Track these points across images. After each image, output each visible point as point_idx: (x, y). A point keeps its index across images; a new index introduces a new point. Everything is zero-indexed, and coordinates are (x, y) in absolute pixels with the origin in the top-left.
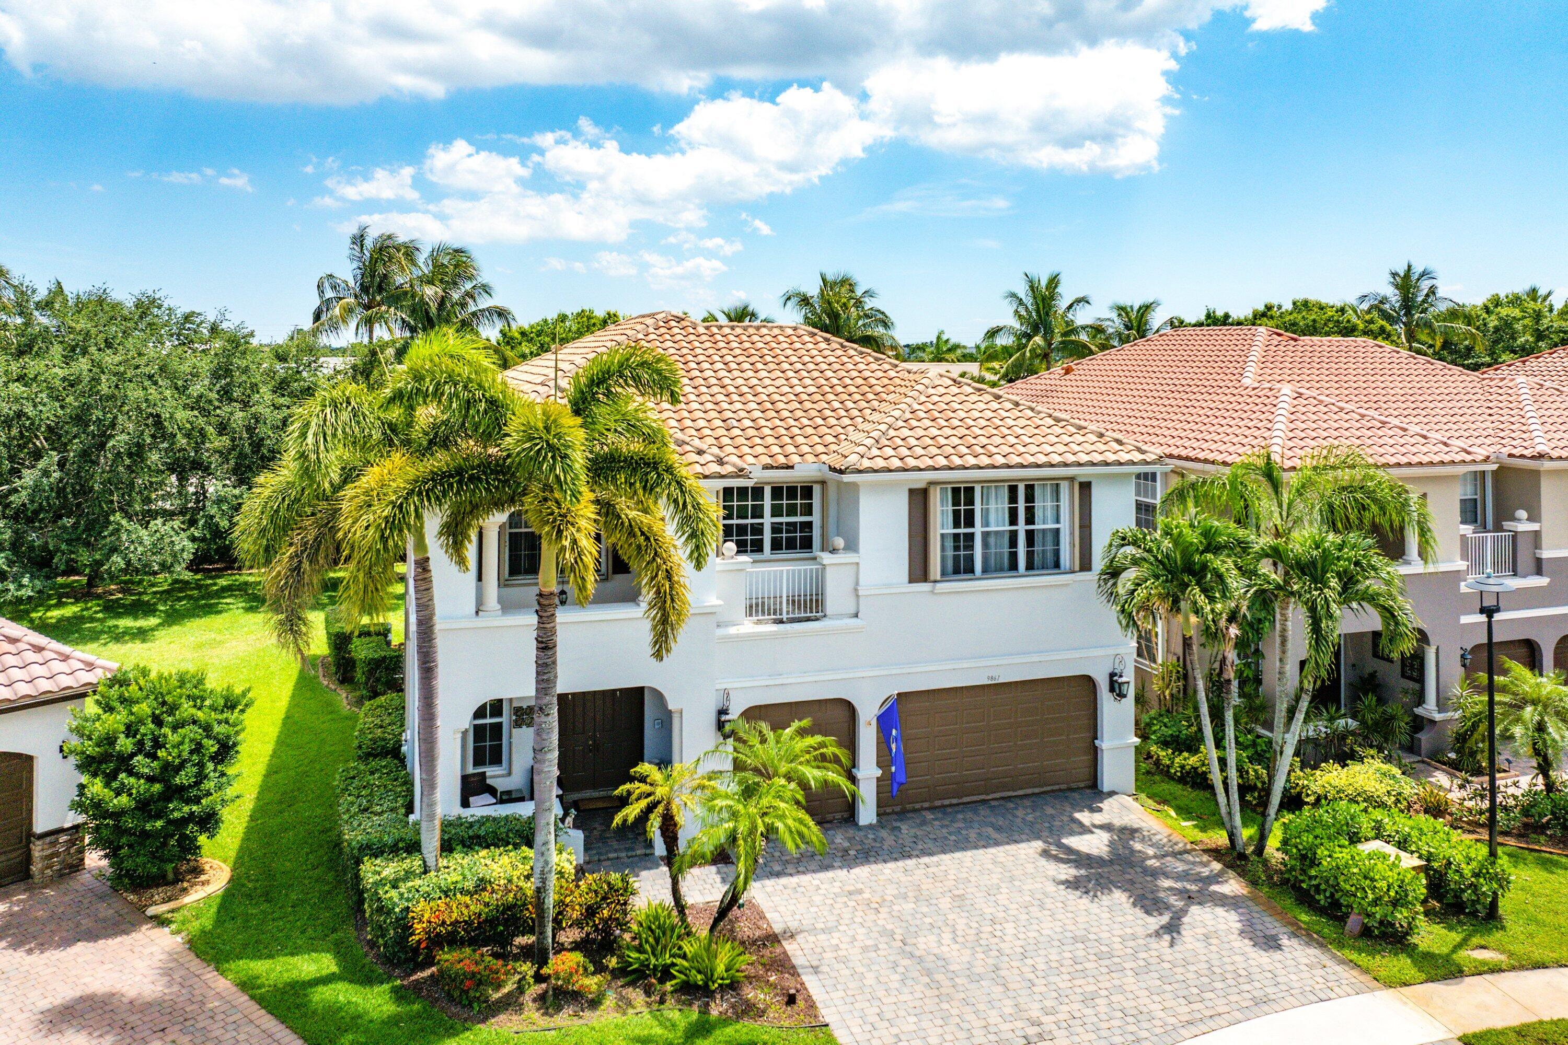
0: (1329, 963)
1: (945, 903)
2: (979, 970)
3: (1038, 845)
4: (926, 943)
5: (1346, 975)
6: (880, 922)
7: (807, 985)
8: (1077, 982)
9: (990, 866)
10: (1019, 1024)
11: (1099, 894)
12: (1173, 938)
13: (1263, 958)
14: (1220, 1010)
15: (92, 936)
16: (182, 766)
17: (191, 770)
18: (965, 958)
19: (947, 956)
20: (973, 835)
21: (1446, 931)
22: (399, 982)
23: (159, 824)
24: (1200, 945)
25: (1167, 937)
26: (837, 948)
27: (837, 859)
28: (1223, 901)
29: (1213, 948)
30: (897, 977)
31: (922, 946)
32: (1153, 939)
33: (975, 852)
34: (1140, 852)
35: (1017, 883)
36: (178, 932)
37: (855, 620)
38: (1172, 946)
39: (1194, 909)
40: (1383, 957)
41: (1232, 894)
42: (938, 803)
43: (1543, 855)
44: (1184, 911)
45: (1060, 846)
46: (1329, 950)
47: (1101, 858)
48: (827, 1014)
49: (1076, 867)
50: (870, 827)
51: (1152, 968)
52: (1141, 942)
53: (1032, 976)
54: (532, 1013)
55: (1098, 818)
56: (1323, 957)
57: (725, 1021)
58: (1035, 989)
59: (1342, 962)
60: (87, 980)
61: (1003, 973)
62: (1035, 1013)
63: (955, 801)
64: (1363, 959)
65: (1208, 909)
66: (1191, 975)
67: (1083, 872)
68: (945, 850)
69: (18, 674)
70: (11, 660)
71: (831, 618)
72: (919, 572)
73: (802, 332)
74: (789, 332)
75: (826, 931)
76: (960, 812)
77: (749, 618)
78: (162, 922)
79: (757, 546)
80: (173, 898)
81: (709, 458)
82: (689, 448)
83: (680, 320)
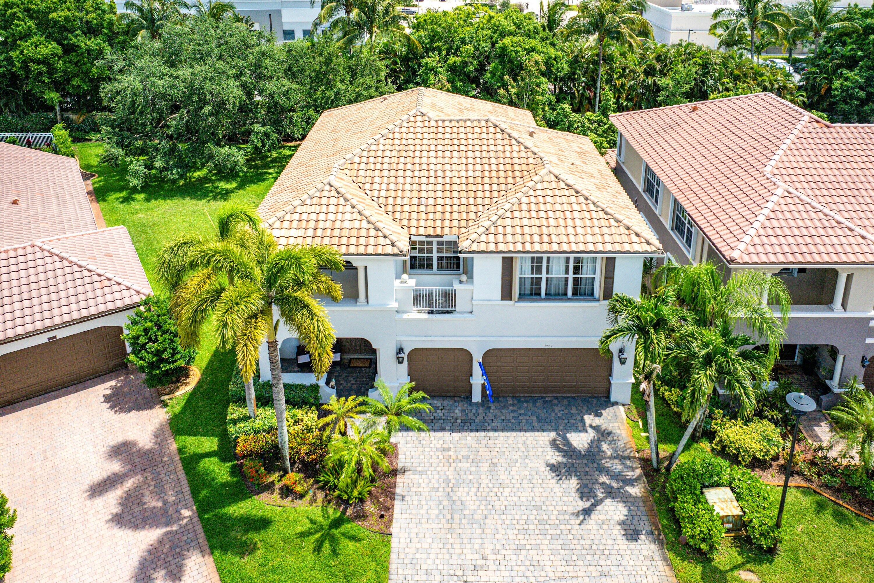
0: (657, 558)
1: (485, 467)
2: (477, 517)
3: (553, 435)
4: (461, 492)
5: (661, 568)
6: (448, 473)
7: (395, 507)
8: (519, 537)
9: (520, 446)
10: (477, 556)
11: (564, 478)
12: (584, 519)
13: (623, 544)
14: (580, 574)
15: (139, 408)
16: (165, 350)
17: (169, 351)
18: (474, 507)
19: (467, 503)
20: (524, 420)
21: (737, 554)
22: (236, 462)
23: (158, 372)
24: (595, 527)
25: (581, 517)
26: (420, 485)
27: (450, 424)
28: (626, 499)
29: (601, 532)
30: (436, 512)
31: (459, 494)
32: (573, 517)
33: (518, 433)
34: (604, 452)
35: (527, 461)
36: (168, 413)
37: (470, 315)
38: (580, 524)
39: (608, 502)
40: (689, 562)
41: (634, 495)
42: (517, 395)
43: (841, 509)
44: (602, 501)
45: (565, 438)
46: (662, 549)
47: (580, 452)
48: (395, 528)
49: (564, 456)
50: (477, 404)
51: (562, 537)
52: (567, 517)
53: (499, 527)
54: (276, 496)
55: (597, 421)
56: (657, 553)
57: (351, 519)
58: (497, 536)
59: (665, 559)
60: (129, 434)
61: (487, 521)
62: (488, 552)
63: (526, 395)
64: (676, 561)
65: (615, 503)
66: (579, 547)
67: (565, 460)
68: (504, 429)
69: (109, 297)
70: (107, 290)
71: (458, 313)
72: (507, 295)
73: (490, 124)
74: (483, 123)
75: (421, 473)
76: (527, 402)
77: (416, 309)
78: (165, 405)
79: (430, 266)
80: (172, 392)
81: (388, 241)
82: (380, 234)
83: (423, 115)
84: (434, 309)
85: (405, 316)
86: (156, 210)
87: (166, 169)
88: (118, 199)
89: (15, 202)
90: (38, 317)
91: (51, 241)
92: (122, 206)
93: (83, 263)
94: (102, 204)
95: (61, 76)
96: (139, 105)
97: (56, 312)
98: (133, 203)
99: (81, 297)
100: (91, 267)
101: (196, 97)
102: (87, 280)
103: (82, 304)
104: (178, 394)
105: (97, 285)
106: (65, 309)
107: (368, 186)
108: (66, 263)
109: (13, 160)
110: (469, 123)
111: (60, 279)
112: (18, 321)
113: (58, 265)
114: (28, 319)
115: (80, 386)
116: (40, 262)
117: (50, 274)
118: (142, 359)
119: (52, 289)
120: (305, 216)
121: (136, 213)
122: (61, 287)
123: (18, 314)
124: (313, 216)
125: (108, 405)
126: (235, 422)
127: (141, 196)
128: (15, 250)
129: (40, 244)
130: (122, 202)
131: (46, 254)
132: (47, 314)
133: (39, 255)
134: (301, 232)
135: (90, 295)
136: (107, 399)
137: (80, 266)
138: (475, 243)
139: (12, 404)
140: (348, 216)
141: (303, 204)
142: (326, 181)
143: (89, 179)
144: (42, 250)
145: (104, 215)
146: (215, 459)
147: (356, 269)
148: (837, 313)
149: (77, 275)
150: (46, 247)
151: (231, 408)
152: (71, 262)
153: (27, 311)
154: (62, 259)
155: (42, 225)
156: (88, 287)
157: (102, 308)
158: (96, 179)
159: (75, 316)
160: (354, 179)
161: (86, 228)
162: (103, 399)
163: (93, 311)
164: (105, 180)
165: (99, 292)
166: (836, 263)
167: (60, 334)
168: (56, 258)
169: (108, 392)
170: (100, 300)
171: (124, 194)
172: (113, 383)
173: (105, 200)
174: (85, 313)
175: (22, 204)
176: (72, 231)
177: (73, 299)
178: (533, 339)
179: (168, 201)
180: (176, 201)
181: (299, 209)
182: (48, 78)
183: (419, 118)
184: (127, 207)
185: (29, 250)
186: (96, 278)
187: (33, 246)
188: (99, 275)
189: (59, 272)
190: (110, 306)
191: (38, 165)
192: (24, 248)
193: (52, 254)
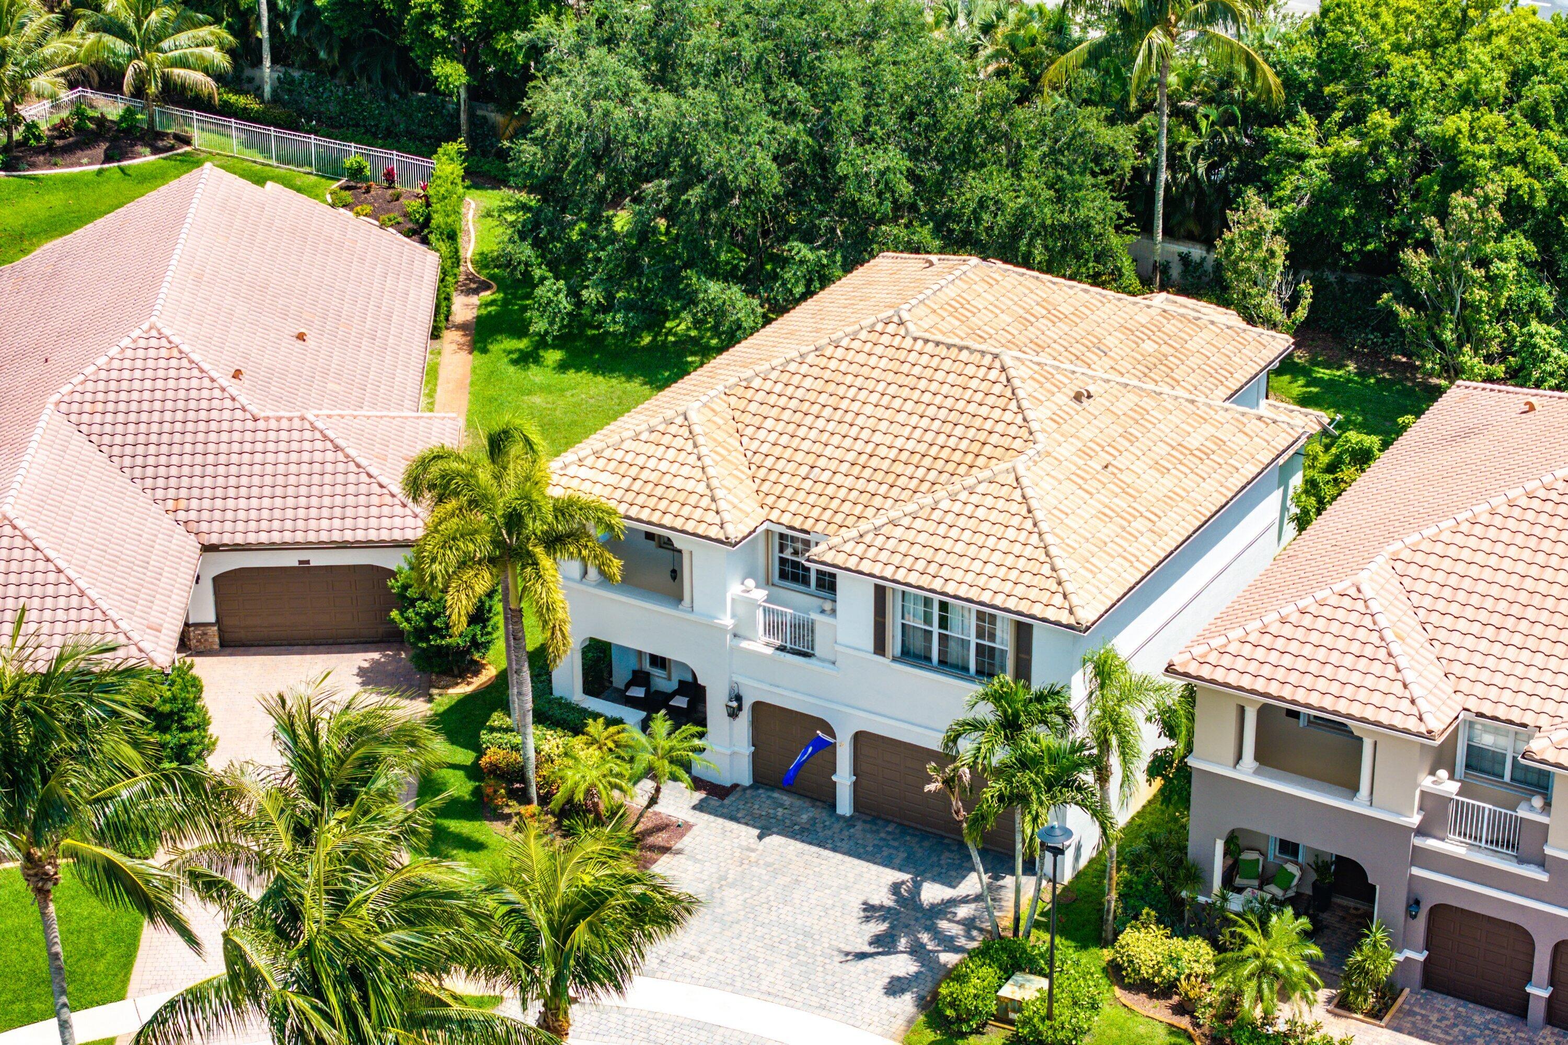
0: (902, 1017)
2: (727, 918)
3: (907, 878)
4: (730, 893)
5: (896, 1026)
6: (730, 871)
9: (851, 875)
10: (694, 948)
11: (873, 921)
12: (853, 960)
18: (732, 910)
19: (727, 904)
23: (425, 645)
25: (851, 958)
26: (685, 871)
32: (842, 955)
33: (862, 863)
35: (843, 891)
36: (432, 708)
37: (832, 666)
38: (842, 963)
39: (903, 957)
40: (934, 1032)
42: (906, 823)
45: (918, 886)
46: (920, 1013)
47: (923, 904)
49: (896, 901)
51: (810, 966)
52: (835, 953)
53: (745, 934)
54: (510, 828)
56: (907, 1014)
58: (734, 940)
59: (910, 1021)
61: (735, 925)
65: (909, 961)
68: (849, 853)
69: (386, 522)
70: (386, 510)
71: (819, 659)
72: (880, 648)
73: (997, 364)
74: (988, 359)
75: (696, 861)
76: (913, 835)
77: (767, 639)
78: (430, 699)
79: (806, 581)
80: (447, 687)
81: (717, 520)
82: (713, 507)
83: (901, 323)
84: (788, 645)
85: (744, 644)
86: (569, 394)
87: (605, 309)
88: (510, 352)
89: (301, 337)
90: (289, 525)
91: (329, 416)
92: (512, 369)
93: (363, 462)
94: (477, 358)
95: (473, 24)
96: (574, 156)
97: (313, 524)
98: (534, 368)
99: (350, 512)
100: (373, 471)
101: (676, 163)
102: (363, 489)
103: (349, 523)
104: (451, 691)
105: (375, 500)
106: (325, 524)
107: (750, 431)
108: (340, 456)
109: (321, 246)
110: (964, 355)
111: (328, 478)
112: (264, 525)
113: (330, 456)
114: (276, 525)
115: (334, 648)
116: (307, 445)
117: (317, 468)
118: (408, 620)
119: (315, 490)
120: (629, 458)
121: (530, 393)
122: (327, 490)
123: (265, 514)
124: (641, 460)
125: (360, 680)
126: (492, 730)
127: (553, 356)
128: (279, 419)
129: (312, 418)
130: (515, 362)
131: (318, 435)
132: (300, 524)
133: (307, 435)
134: (614, 480)
135: (362, 511)
136: (362, 672)
137: (358, 466)
138: (833, 552)
139: (243, 645)
140: (686, 471)
141: (636, 438)
142: (681, 410)
143: (476, 292)
144: (314, 428)
145: (472, 384)
146: (461, 773)
147: (680, 551)
148: (1359, 805)
149: (352, 478)
150: (319, 424)
151: (495, 715)
152: (347, 456)
153: (277, 514)
154: (337, 448)
155: (330, 386)
156: (362, 499)
157: (373, 535)
158: (487, 295)
159: (336, 536)
160: (737, 414)
161: (400, 406)
162: (356, 671)
163: (360, 536)
164: (505, 302)
165: (374, 511)
166: (1349, 716)
167: (318, 559)
168: (329, 445)
169: (366, 665)
170: (373, 522)
171: (523, 344)
172: (376, 656)
173: (484, 351)
174: (349, 536)
175: (311, 342)
176: (374, 405)
177: (338, 512)
178: (905, 726)
179: (600, 378)
180: (614, 382)
181: (626, 445)
182: (443, 27)
183: (891, 328)
184: (522, 374)
185: (297, 424)
186: (375, 488)
187: (303, 419)
188: (381, 486)
189: (329, 467)
190: (385, 535)
191: (362, 260)
192: (290, 419)
193: (326, 438)
